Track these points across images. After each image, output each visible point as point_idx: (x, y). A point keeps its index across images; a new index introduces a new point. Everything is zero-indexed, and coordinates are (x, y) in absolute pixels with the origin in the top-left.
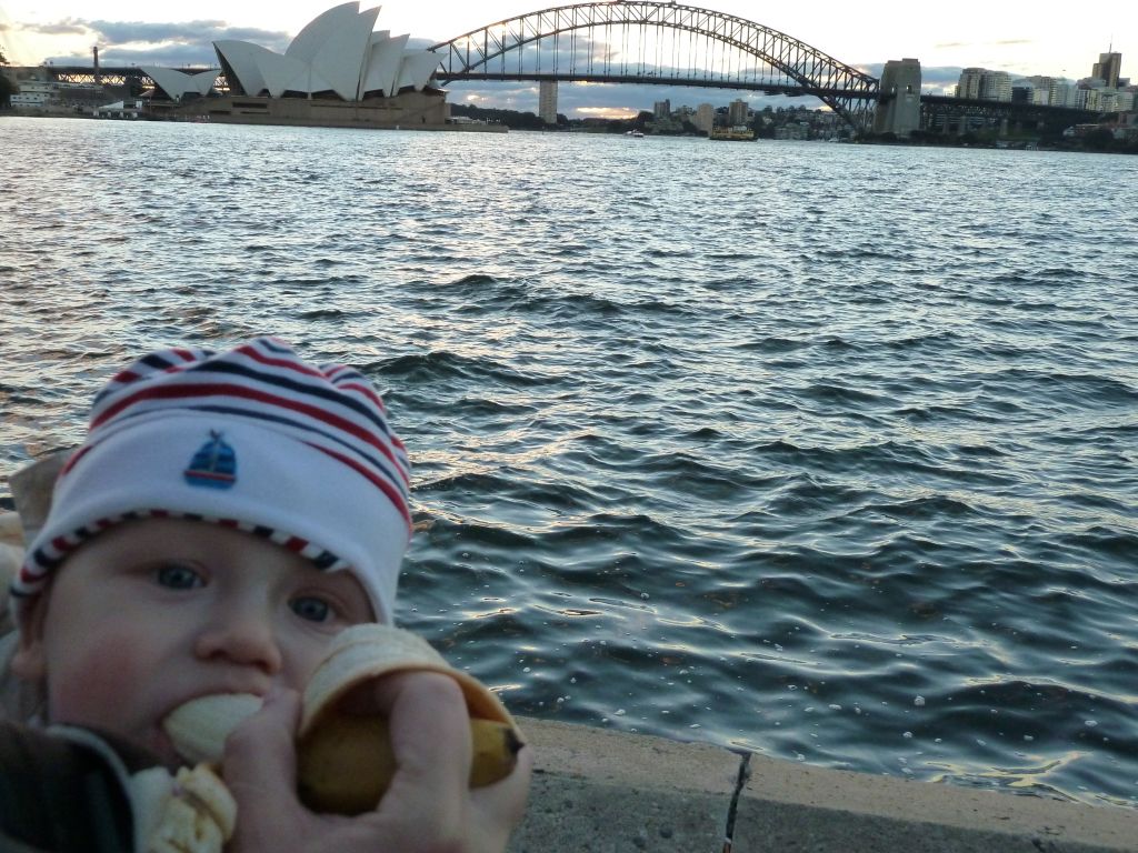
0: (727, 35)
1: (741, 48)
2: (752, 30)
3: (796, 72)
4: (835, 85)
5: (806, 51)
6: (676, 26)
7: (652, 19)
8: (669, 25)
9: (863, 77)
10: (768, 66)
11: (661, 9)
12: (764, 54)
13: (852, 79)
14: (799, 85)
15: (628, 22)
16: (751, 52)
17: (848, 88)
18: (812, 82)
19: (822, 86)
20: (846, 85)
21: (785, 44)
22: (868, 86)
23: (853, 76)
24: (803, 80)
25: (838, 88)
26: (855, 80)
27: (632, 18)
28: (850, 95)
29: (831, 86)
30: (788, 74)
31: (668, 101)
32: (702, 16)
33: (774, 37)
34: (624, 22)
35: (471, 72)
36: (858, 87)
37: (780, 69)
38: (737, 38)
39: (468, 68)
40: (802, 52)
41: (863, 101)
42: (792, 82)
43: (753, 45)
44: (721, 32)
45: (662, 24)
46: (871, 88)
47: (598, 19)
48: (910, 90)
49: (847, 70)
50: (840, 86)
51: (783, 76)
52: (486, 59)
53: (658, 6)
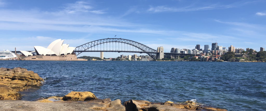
2: (135, 43)
6: (121, 42)
7: (118, 41)
8: (120, 42)
9: (154, 50)
10: (138, 48)
12: (137, 46)
16: (135, 46)
17: (152, 52)
18: (145, 51)
19: (147, 51)
21: (140, 45)
27: (114, 41)
28: (152, 53)
32: (126, 41)
33: (138, 44)
38: (132, 44)
39: (85, 50)
40: (143, 46)
41: (154, 54)
42: (142, 51)
44: (129, 43)
46: (155, 52)
47: (108, 41)
48: (162, 52)
49: (151, 49)
50: (150, 52)
51: (140, 50)
52: (88, 48)
53: (118, 39)
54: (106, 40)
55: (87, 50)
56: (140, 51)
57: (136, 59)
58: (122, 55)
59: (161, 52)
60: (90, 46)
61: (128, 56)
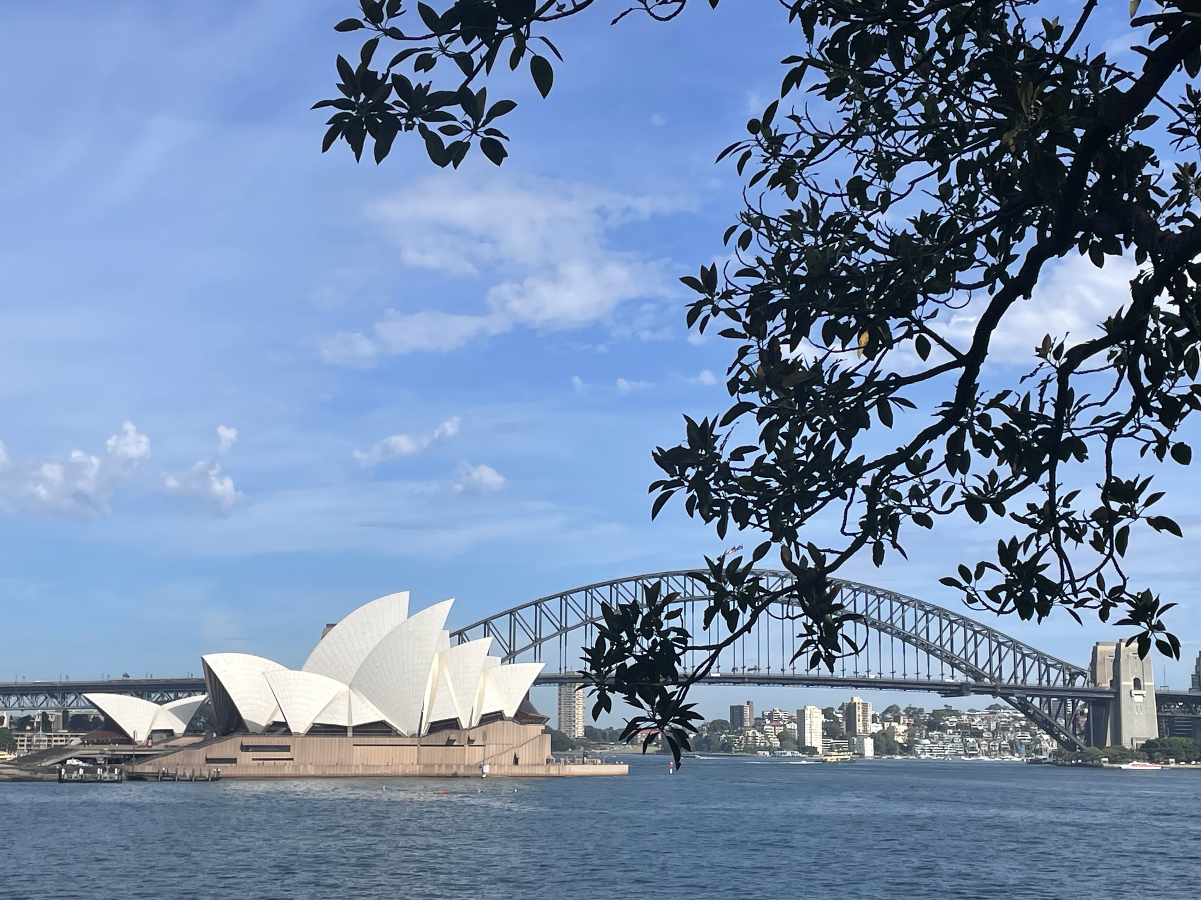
1: (881, 630)
2: (896, 605)
4: (1024, 680)
5: (977, 633)
9: (1064, 667)
12: (916, 637)
13: (1048, 670)
14: (970, 680)
17: (1044, 684)
18: (991, 677)
19: (1005, 681)
20: (1040, 679)
21: (945, 623)
22: (1073, 679)
23: (1049, 667)
24: (975, 672)
25: (1027, 682)
26: (1053, 672)
28: (1048, 693)
29: (1019, 681)
30: (953, 665)
33: (928, 613)
36: (1060, 683)
37: (941, 659)
38: (875, 616)
40: (970, 634)
42: (960, 677)
46: (1080, 682)
48: (1137, 683)
49: (1040, 658)
50: (1032, 680)
51: (946, 668)
52: (512, 655)
57: (869, 745)
58: (742, 707)
59: (1127, 683)
61: (801, 713)
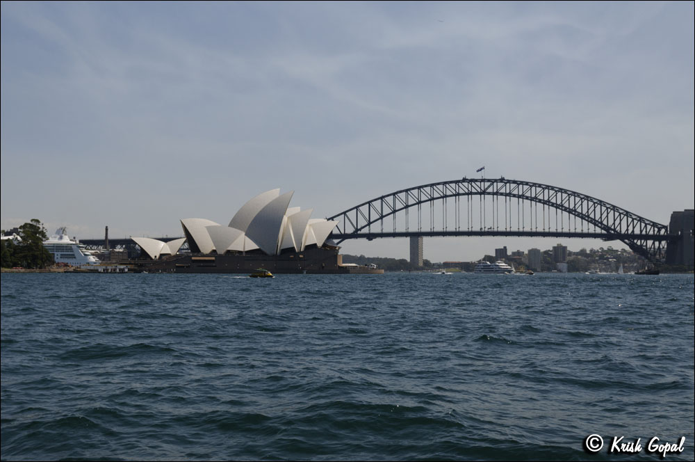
0: (546, 199)
1: (557, 208)
2: (565, 195)
3: (601, 223)
5: (607, 208)
6: (506, 195)
7: (489, 191)
8: (502, 194)
9: (654, 225)
10: (579, 219)
11: (495, 184)
12: (575, 211)
13: (646, 226)
14: (604, 232)
15: (471, 193)
16: (565, 210)
18: (614, 230)
19: (623, 232)
20: (641, 231)
21: (590, 204)
22: (659, 231)
23: (646, 224)
24: (607, 228)
25: (635, 233)
26: (649, 227)
27: (474, 191)
29: (630, 232)
31: (505, 247)
33: (582, 199)
34: (468, 194)
35: (359, 232)
36: (651, 233)
37: (589, 221)
38: (553, 201)
39: (357, 230)
40: (604, 209)
41: (657, 244)
43: (566, 205)
44: (541, 197)
45: (497, 193)
46: (663, 232)
47: (449, 193)
48: (693, 232)
49: (641, 219)
51: (591, 226)
52: (369, 223)
53: (492, 181)
54: (440, 187)
55: (365, 231)
56: (592, 229)
57: (565, 266)
58: (501, 249)
59: (687, 231)
60: (374, 216)
